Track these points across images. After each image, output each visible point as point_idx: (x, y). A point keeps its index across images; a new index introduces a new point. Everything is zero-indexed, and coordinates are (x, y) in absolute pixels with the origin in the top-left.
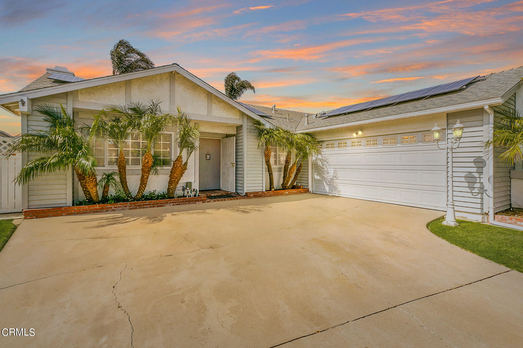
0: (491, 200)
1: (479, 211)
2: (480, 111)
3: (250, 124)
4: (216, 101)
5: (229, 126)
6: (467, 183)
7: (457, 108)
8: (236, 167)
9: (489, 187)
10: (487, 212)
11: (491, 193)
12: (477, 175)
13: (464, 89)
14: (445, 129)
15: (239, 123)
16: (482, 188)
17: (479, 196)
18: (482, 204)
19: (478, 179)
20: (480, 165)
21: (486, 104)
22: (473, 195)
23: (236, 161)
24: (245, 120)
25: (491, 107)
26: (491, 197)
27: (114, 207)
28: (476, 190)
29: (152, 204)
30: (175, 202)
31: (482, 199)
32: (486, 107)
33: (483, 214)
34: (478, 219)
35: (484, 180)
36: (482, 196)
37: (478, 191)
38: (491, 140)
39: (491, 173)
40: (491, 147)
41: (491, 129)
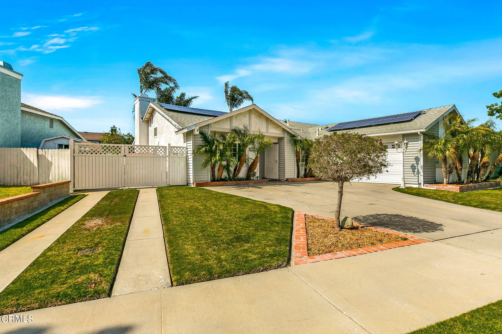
0: (422, 177)
1: (417, 183)
2: (416, 134)
3: (288, 137)
4: (270, 123)
5: (274, 138)
6: (412, 169)
7: (406, 132)
8: (279, 163)
9: (421, 171)
10: (420, 183)
11: (422, 174)
12: (416, 165)
13: (413, 120)
14: (402, 142)
15: (282, 136)
16: (418, 171)
17: (417, 175)
18: (418, 179)
19: (417, 167)
20: (417, 160)
21: (419, 132)
22: (414, 175)
23: (279, 160)
24: (286, 134)
25: (421, 133)
26: (422, 176)
27: (229, 183)
28: (416, 173)
29: (244, 183)
30: (254, 182)
31: (418, 176)
32: (419, 133)
33: (419, 184)
34: (417, 186)
35: (419, 168)
36: (418, 175)
37: (417, 173)
38: (422, 148)
39: (422, 164)
40: (422, 152)
41: (422, 143)
